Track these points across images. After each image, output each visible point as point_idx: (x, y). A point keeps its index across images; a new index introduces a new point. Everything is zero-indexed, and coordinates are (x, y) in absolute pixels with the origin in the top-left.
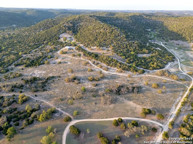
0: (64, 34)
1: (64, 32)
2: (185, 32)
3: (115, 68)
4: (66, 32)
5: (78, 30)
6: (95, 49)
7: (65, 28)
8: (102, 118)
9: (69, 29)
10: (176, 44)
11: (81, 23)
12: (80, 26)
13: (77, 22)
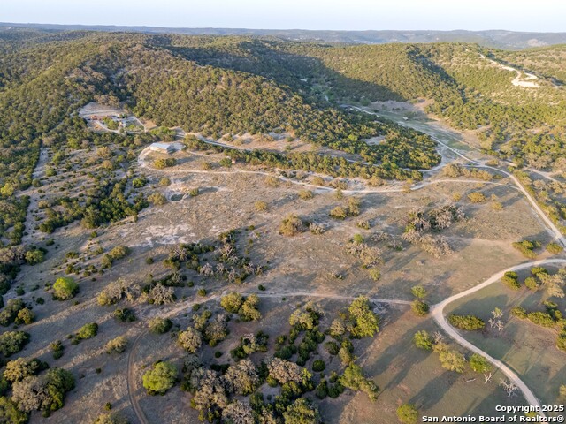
0: (88, 106)
1: (89, 101)
2: (390, 80)
3: (358, 179)
4: (95, 101)
5: (130, 91)
6: (250, 141)
7: (85, 87)
8: (475, 285)
9: (100, 88)
10: (393, 110)
11: (126, 69)
12: (131, 78)
13: (112, 65)
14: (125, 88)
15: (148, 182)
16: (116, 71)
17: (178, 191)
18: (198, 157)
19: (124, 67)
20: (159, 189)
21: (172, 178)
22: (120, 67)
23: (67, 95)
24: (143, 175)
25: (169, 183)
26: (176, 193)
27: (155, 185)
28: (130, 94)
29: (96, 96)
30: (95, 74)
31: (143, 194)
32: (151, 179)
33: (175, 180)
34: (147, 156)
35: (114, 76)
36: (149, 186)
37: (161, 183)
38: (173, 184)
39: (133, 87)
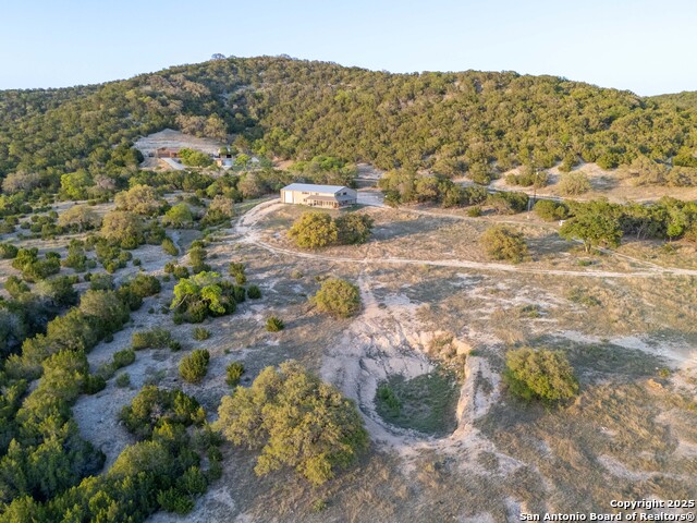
0: (159, 135)
1: (165, 126)
7: (164, 103)
11: (252, 87)
12: (259, 98)
13: (228, 80)
14: (244, 113)
15: (255, 294)
16: (233, 88)
17: (406, 351)
18: (449, 221)
19: (249, 83)
20: (302, 333)
21: (365, 286)
22: (240, 84)
23: (123, 114)
24: (239, 268)
25: (355, 308)
26: (396, 365)
27: (286, 314)
28: (252, 124)
29: (181, 118)
30: (189, 85)
31: (205, 362)
32: (271, 286)
33: (380, 295)
34: (271, 215)
35: (227, 96)
36: (257, 314)
37: (317, 302)
38: (372, 311)
39: (261, 112)
